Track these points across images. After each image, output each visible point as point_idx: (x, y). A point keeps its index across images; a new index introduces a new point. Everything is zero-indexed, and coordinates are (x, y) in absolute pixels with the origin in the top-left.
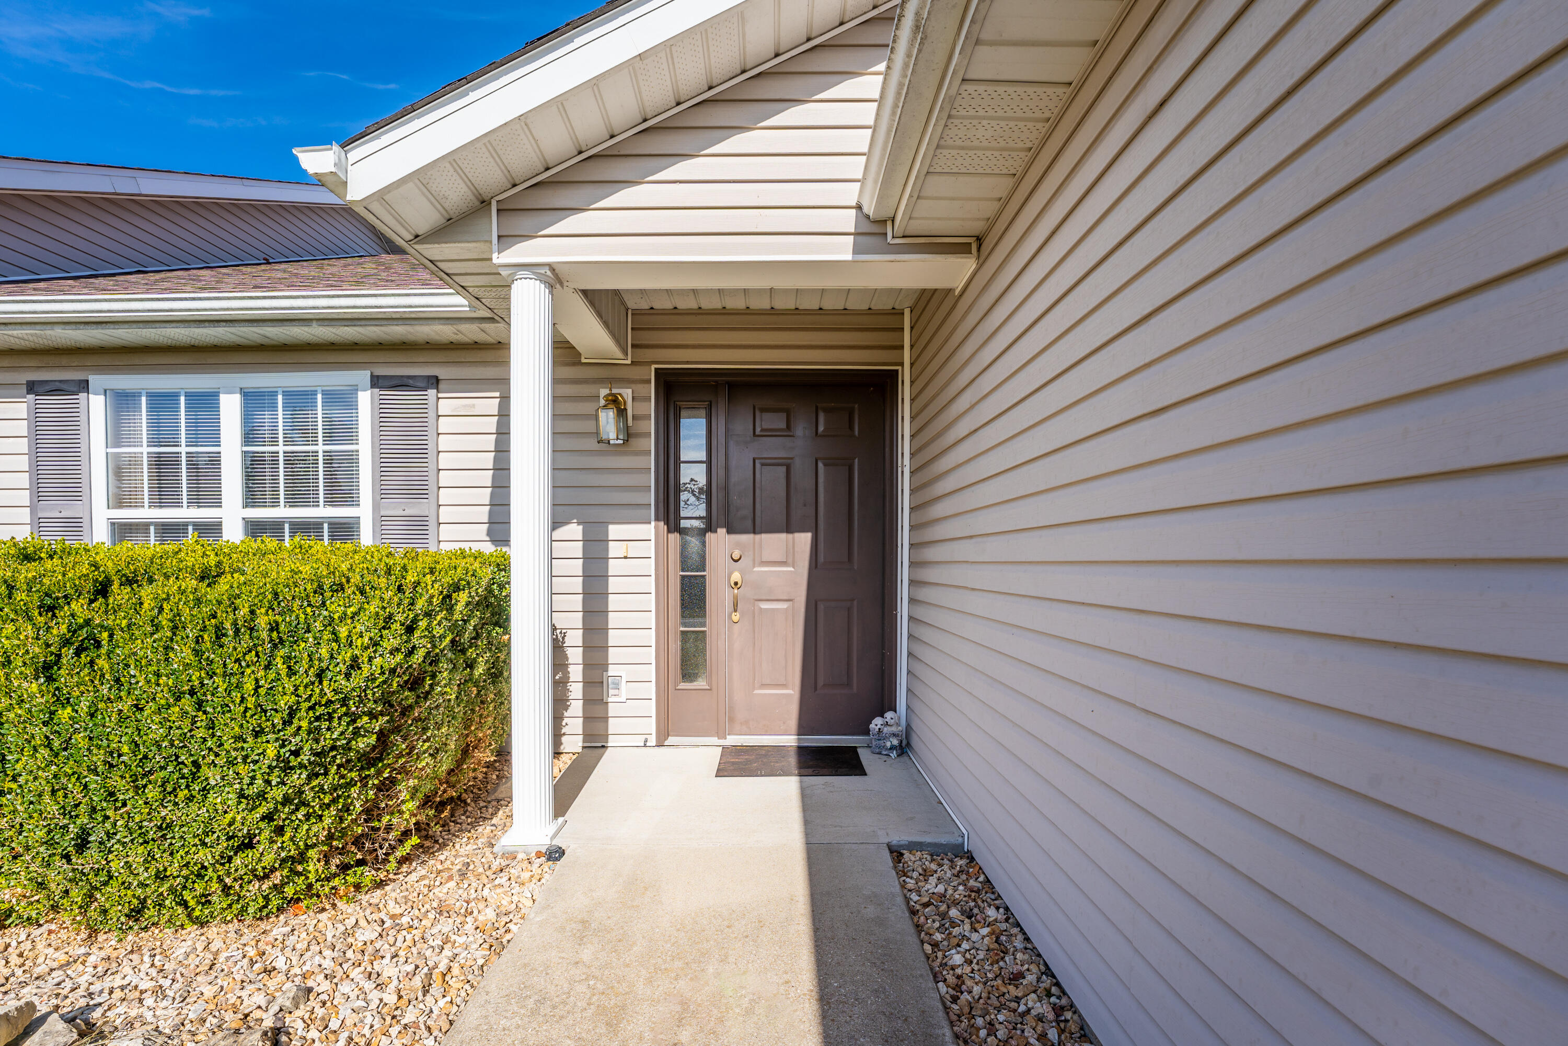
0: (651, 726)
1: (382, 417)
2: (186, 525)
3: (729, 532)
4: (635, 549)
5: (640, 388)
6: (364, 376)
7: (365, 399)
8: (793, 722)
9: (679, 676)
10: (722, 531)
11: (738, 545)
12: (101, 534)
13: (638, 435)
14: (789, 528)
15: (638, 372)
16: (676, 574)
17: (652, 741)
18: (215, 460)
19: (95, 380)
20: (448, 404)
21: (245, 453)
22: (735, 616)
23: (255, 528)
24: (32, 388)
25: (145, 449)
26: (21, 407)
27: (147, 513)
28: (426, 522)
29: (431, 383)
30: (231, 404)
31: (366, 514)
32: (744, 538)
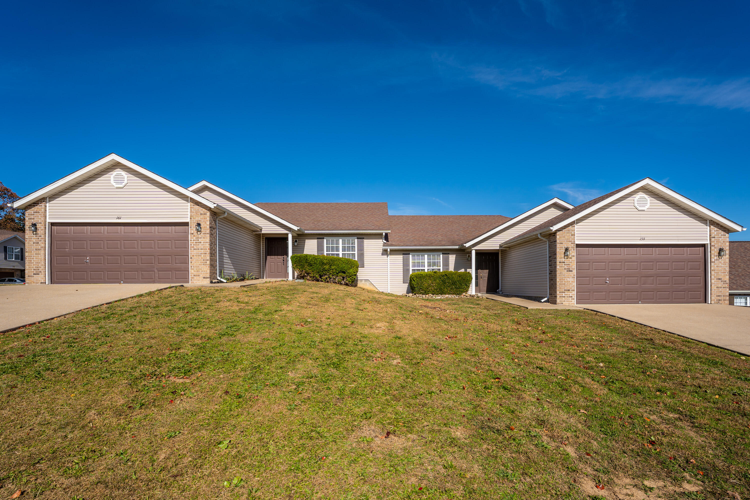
1: (443, 257)
2: (420, 269)
6: (441, 253)
7: (441, 255)
8: (486, 291)
10: (480, 270)
12: (411, 271)
13: (477, 259)
18: (424, 262)
19: (411, 253)
20: (450, 256)
21: (428, 262)
22: (481, 279)
23: (428, 270)
24: (403, 254)
25: (416, 261)
26: (402, 256)
27: (416, 268)
28: (448, 269)
29: (449, 254)
30: (426, 256)
31: (441, 268)
32: (482, 270)
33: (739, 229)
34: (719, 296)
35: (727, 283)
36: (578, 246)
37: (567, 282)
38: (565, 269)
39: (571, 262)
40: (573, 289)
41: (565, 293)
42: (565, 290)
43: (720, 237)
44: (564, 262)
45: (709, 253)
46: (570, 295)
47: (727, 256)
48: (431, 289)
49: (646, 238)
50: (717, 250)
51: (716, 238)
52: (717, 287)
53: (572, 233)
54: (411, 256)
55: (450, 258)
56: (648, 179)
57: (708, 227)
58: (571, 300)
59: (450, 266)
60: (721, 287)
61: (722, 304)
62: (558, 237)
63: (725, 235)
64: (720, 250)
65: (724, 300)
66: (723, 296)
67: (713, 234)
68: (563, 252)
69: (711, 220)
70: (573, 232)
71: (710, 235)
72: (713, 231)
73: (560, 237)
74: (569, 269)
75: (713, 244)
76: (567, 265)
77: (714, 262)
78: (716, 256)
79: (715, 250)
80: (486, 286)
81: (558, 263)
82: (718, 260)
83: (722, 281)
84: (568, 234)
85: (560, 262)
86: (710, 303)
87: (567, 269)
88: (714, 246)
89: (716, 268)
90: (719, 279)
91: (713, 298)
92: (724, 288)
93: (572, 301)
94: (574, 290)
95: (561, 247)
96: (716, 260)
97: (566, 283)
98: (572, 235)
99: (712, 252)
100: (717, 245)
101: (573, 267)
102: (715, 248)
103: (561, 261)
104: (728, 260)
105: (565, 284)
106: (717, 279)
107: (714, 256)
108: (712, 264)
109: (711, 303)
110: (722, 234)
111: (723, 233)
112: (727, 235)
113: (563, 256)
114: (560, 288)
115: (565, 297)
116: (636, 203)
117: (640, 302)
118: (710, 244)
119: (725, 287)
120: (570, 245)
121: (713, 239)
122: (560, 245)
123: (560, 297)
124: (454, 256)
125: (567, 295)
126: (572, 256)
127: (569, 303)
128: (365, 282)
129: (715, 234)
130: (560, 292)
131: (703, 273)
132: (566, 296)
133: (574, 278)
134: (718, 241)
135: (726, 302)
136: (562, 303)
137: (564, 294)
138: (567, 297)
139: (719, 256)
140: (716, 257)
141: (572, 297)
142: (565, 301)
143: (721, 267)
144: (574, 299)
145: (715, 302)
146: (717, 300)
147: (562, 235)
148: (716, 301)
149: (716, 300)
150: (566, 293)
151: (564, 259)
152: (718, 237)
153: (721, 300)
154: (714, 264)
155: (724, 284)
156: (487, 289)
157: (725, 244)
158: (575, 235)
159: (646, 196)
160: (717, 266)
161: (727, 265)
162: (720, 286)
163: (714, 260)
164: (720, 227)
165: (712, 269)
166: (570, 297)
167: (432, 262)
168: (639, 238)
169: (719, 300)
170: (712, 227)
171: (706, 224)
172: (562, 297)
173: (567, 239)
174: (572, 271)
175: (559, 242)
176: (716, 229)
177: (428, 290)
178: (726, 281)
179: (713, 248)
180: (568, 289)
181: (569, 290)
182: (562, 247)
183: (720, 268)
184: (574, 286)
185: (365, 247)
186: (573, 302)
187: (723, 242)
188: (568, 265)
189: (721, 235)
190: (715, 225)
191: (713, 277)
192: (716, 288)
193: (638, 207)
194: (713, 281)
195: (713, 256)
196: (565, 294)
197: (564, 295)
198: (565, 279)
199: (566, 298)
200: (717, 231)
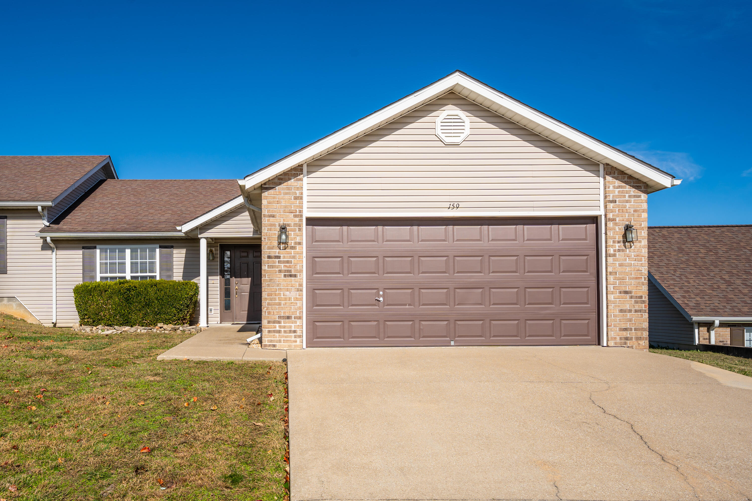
0: (219, 319)
1: (160, 253)
2: (117, 277)
3: (235, 278)
4: (215, 282)
5: (216, 248)
6: (158, 246)
7: (158, 250)
8: (246, 319)
9: (225, 309)
10: (233, 278)
11: (237, 281)
12: (98, 280)
13: (216, 258)
14: (248, 277)
15: (216, 245)
16: (224, 287)
17: (219, 322)
18: (124, 263)
19: (97, 246)
20: (175, 251)
21: (131, 262)
22: (237, 296)
23: (132, 277)
24: (84, 248)
25: (108, 261)
26: (81, 252)
27: (109, 275)
28: (171, 276)
29: (172, 247)
30: (128, 252)
31: (157, 274)
32: (238, 279)
33: (666, 181)
34: (626, 329)
35: (644, 302)
36: (311, 221)
37: (285, 299)
38: (280, 271)
39: (294, 257)
40: (298, 315)
41: (279, 322)
42: (280, 317)
43: (627, 201)
44: (279, 257)
45: (603, 236)
46: (290, 327)
47: (645, 242)
48: (105, 316)
49: (461, 205)
50: (620, 229)
51: (617, 203)
52: (621, 311)
53: (296, 194)
54: (98, 251)
55: (175, 256)
56: (457, 73)
57: (602, 180)
58: (293, 339)
59: (175, 271)
60: (630, 311)
61: (632, 347)
62: (264, 202)
63: (640, 196)
64: (627, 230)
65: (638, 339)
66: (636, 329)
67: (611, 195)
68: (275, 234)
69: (608, 164)
70: (298, 192)
71: (605, 197)
72: (611, 188)
73: (269, 203)
74: (290, 271)
75: (610, 216)
76: (284, 262)
77: (614, 255)
78: (619, 242)
79: (614, 229)
80: (247, 310)
81: (264, 259)
82: (623, 251)
83: (631, 297)
84: (287, 197)
85: (269, 257)
86: (605, 344)
87: (285, 271)
88: (613, 220)
89: (619, 269)
90: (626, 292)
91: (612, 334)
92: (636, 311)
93: (296, 341)
94: (300, 318)
95: (271, 225)
96: (619, 250)
97: (283, 302)
98: (296, 198)
99: (610, 234)
100: (621, 218)
101: (298, 267)
102: (616, 224)
103: (272, 255)
104: (645, 252)
105: (280, 304)
106: (620, 293)
107: (614, 242)
108: (610, 259)
109: (608, 346)
110: (632, 193)
111: (633, 191)
112: (644, 197)
113: (276, 243)
114: (269, 313)
115: (279, 332)
116: (439, 128)
117: (452, 343)
118: (606, 216)
119: (640, 311)
120: (290, 220)
121: (610, 206)
122: (268, 220)
123: (269, 332)
124: (184, 251)
125: (284, 327)
126: (296, 243)
127: (289, 346)
128: (9, 301)
129: (617, 193)
130: (269, 322)
131: (594, 279)
132: (282, 330)
133: (301, 290)
134: (622, 210)
135: (642, 342)
136: (274, 346)
137: (277, 325)
138: (285, 332)
139: (624, 242)
140: (617, 245)
141: (295, 332)
142: (280, 341)
143: (630, 265)
144: (300, 336)
145: (616, 343)
146: (621, 339)
147: (274, 198)
148: (618, 340)
149: (618, 338)
150: (282, 324)
151: (278, 250)
152: (623, 202)
153: (631, 339)
154: (614, 260)
155: (636, 302)
156: (248, 313)
157: (639, 216)
158: (301, 198)
159: (462, 114)
160: (621, 265)
161: (645, 261)
162: (628, 307)
163: (615, 251)
164: (626, 179)
165: (610, 269)
166: (290, 332)
167: (141, 263)
168: (447, 205)
169: (627, 339)
170: (609, 178)
171: (597, 173)
172: (274, 331)
173: (286, 207)
174: (295, 276)
175: (266, 213)
176: (617, 183)
177: (99, 317)
178: (641, 297)
179: (610, 224)
180: (287, 315)
181: (288, 318)
182: (275, 225)
183: (628, 269)
184: (301, 308)
185: (8, 234)
186: (298, 343)
187: (635, 211)
188: (288, 262)
189: (630, 196)
190: (616, 175)
191: (611, 288)
192: (617, 313)
193: (443, 136)
194: (611, 297)
195: (610, 242)
196: (280, 327)
197: (278, 328)
198: (280, 294)
199: (283, 334)
200: (619, 187)
